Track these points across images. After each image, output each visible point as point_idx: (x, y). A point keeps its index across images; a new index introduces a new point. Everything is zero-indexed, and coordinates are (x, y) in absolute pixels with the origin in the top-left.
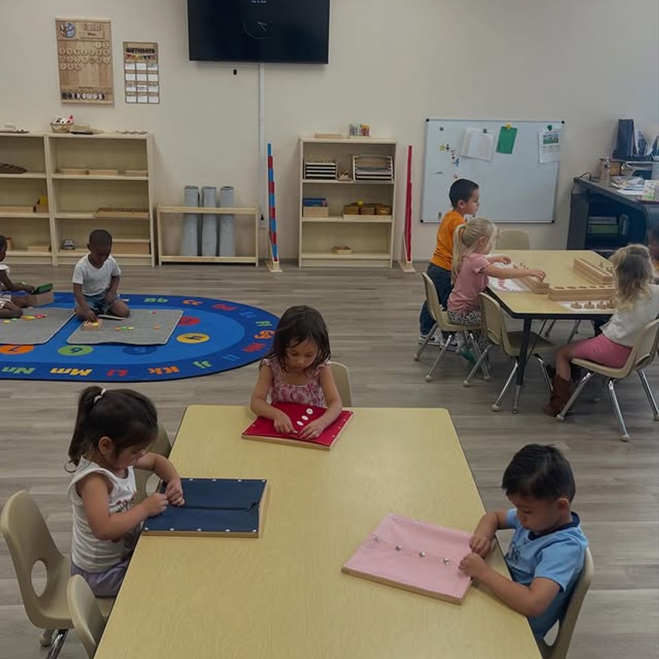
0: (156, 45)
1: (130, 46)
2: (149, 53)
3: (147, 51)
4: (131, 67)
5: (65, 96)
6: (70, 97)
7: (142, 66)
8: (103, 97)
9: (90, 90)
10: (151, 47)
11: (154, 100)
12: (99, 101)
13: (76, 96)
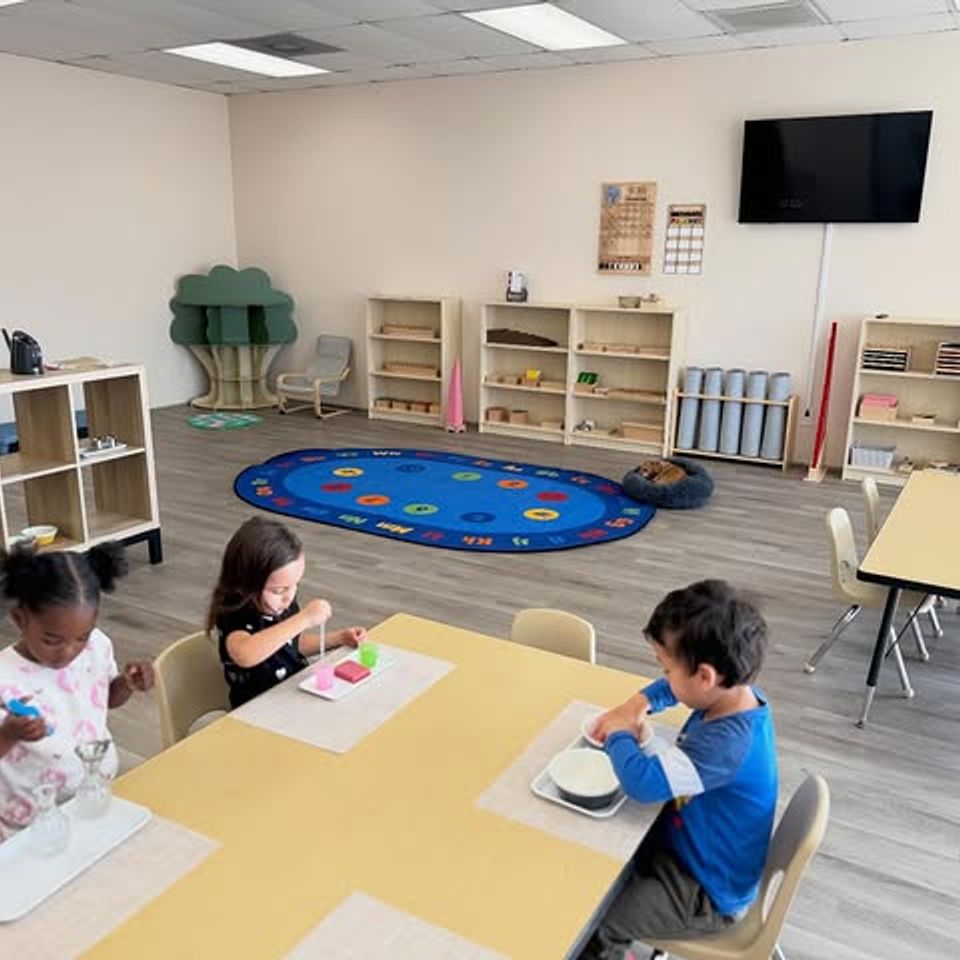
0: (704, 207)
1: (676, 210)
2: (696, 216)
3: (694, 214)
4: (673, 232)
5: (601, 266)
6: (607, 266)
7: (685, 231)
8: (640, 267)
9: (627, 259)
10: (698, 209)
11: (694, 269)
12: (635, 272)
13: (613, 267)
